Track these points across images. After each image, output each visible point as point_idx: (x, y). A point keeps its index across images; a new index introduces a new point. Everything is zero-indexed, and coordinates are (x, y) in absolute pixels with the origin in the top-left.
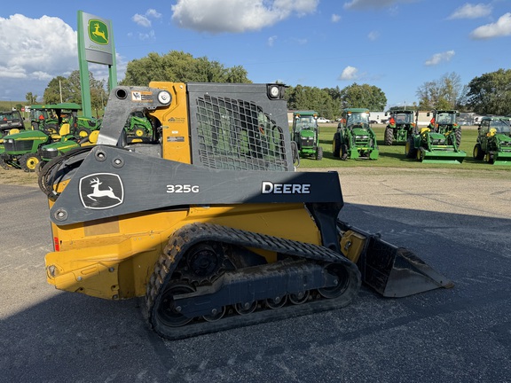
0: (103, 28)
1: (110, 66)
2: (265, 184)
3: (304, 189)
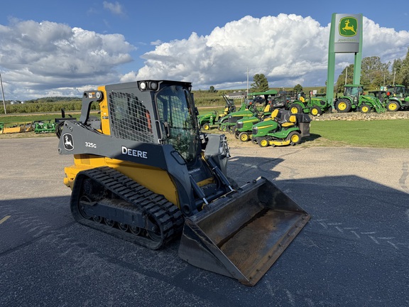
0: (353, 22)
1: (356, 53)
2: (123, 148)
3: (143, 154)
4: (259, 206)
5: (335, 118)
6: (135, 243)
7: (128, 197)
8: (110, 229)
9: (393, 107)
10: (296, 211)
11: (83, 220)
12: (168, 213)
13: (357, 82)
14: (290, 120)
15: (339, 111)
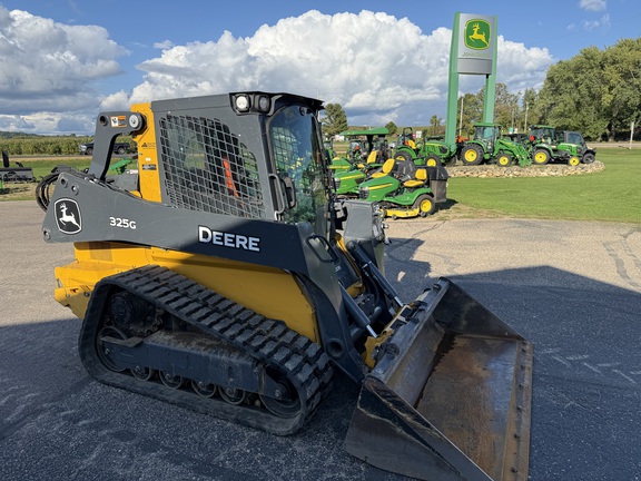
0: (484, 28)
1: (487, 76)
2: (202, 229)
3: (251, 244)
4: (436, 330)
5: (462, 174)
6: (237, 421)
7: (222, 331)
8: (175, 393)
9: (541, 157)
10: (505, 336)
11: (108, 376)
12: (307, 360)
13: (489, 119)
14: (417, 176)
15: (466, 163)
